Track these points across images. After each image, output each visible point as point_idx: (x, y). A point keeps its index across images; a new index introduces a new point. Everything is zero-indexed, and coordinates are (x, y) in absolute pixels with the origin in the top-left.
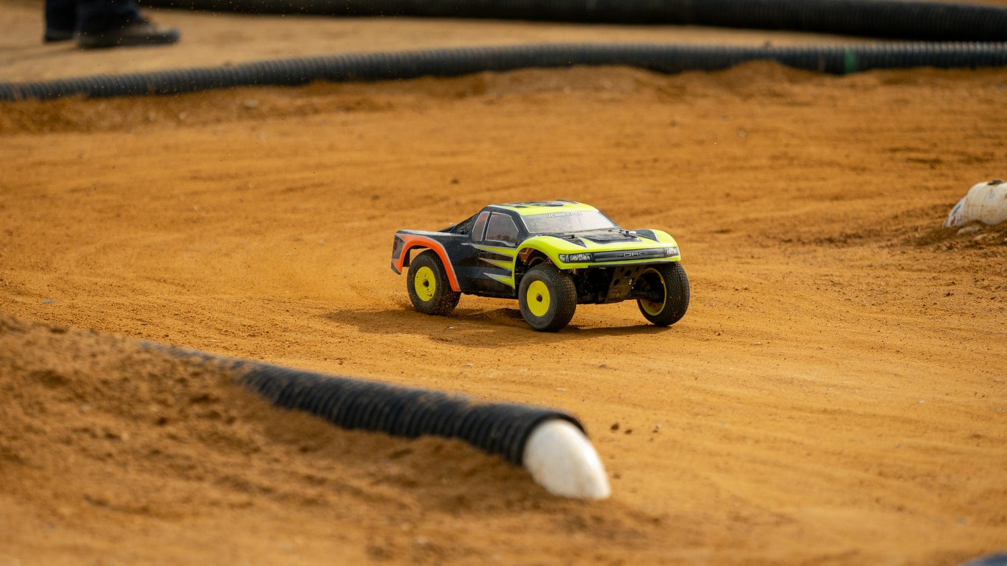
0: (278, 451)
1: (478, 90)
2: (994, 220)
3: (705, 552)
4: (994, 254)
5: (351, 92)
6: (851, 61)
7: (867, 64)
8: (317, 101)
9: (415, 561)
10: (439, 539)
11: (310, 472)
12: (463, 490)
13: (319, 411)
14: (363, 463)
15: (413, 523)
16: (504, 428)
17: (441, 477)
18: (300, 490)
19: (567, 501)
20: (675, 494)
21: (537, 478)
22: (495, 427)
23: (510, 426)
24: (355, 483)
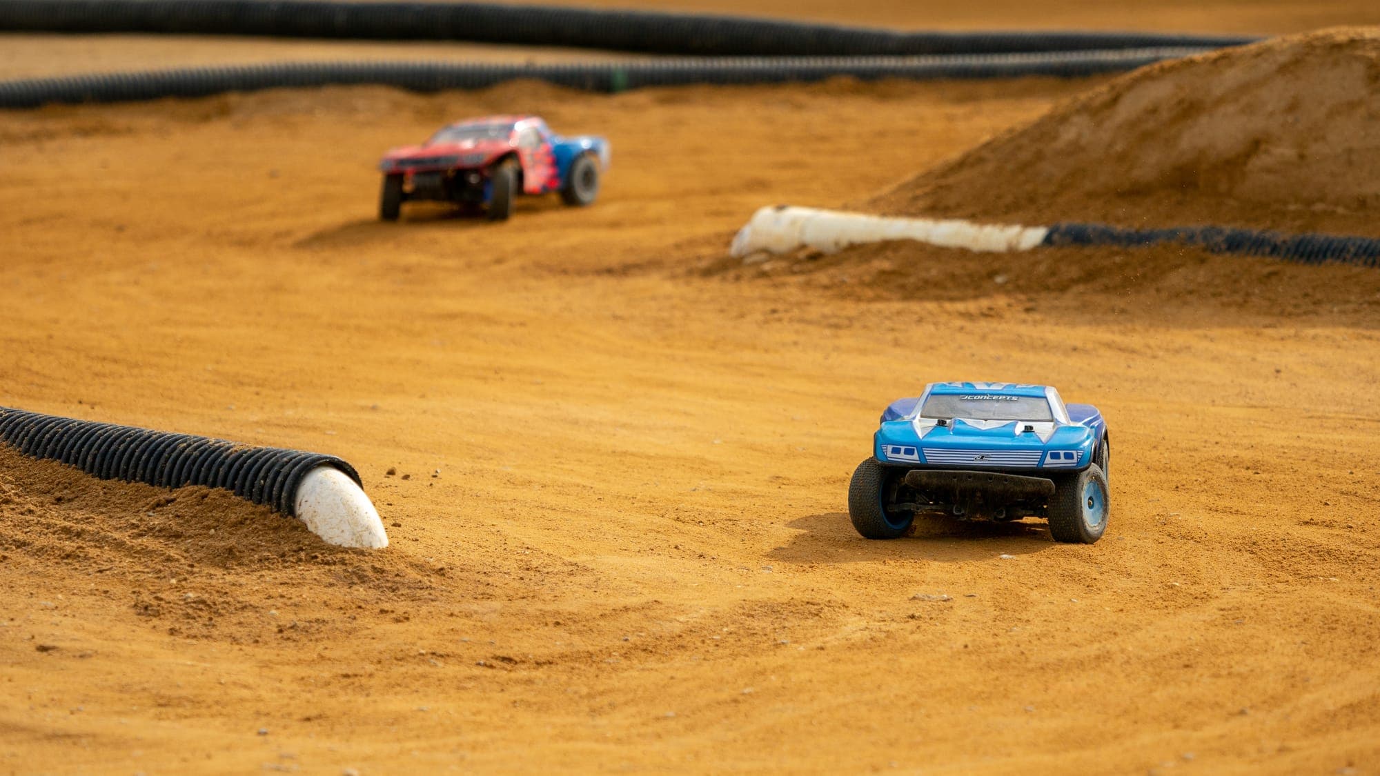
0: (31, 502)
1: (224, 112)
2: (783, 247)
3: (496, 604)
4: (784, 285)
5: (87, 116)
6: (620, 79)
7: (639, 82)
8: (51, 125)
9: (188, 616)
10: (211, 594)
11: (68, 524)
12: (232, 542)
13: (72, 458)
14: (124, 514)
15: (182, 577)
16: (271, 475)
17: (209, 528)
18: (57, 543)
19: (346, 551)
20: (460, 543)
21: (311, 528)
22: (262, 474)
23: (278, 473)
24: (116, 535)
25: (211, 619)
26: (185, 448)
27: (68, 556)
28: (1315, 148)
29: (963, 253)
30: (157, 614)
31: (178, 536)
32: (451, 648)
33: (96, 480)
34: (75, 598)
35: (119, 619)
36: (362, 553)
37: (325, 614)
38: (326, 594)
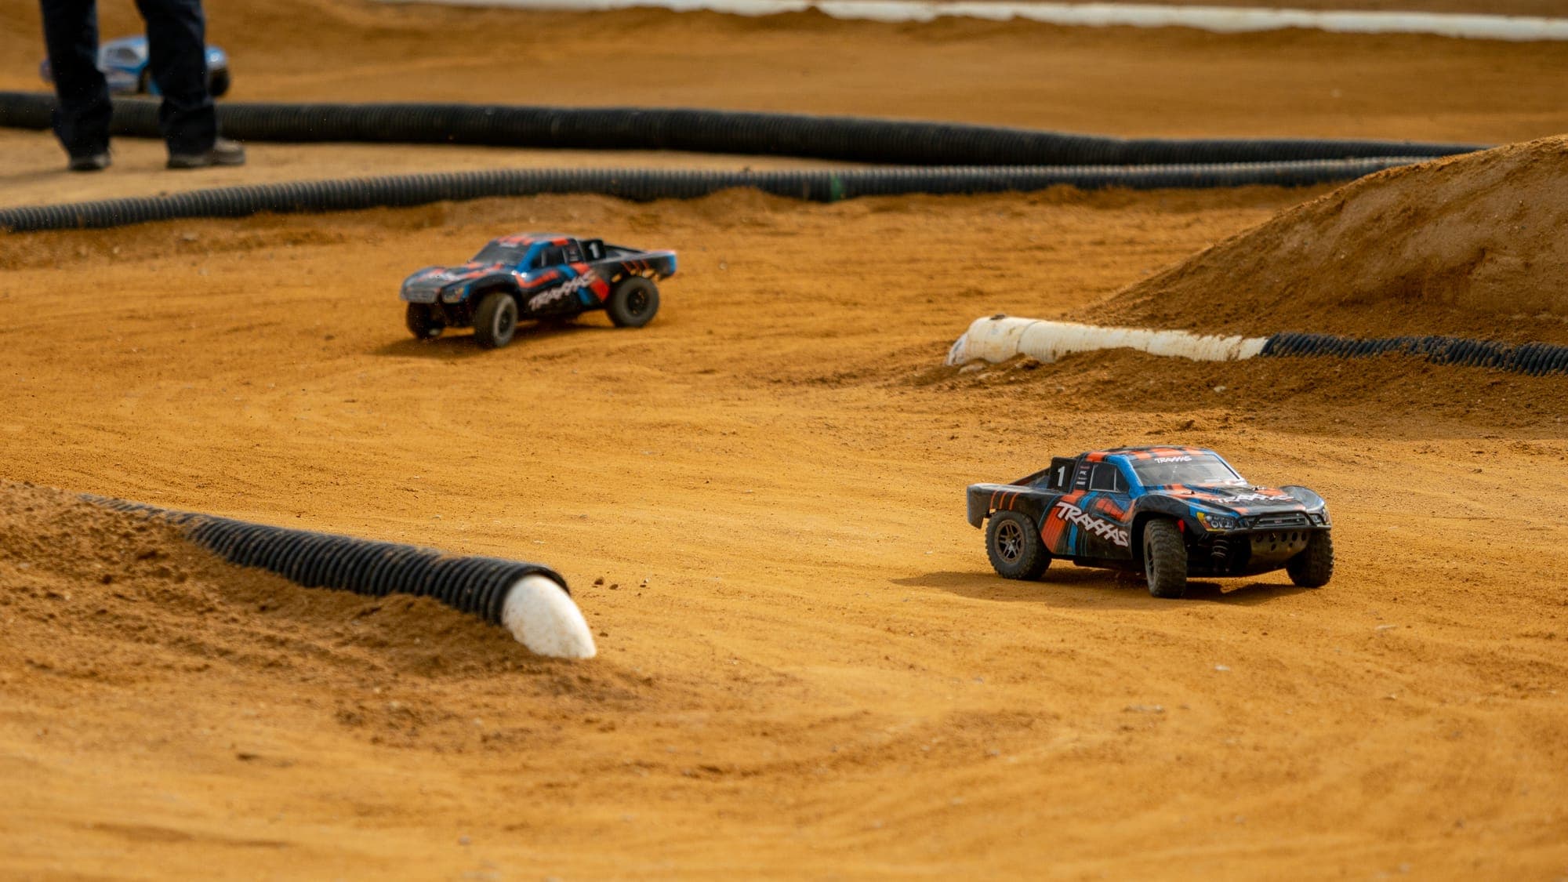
0: (235, 610)
1: (436, 221)
2: (999, 357)
3: (704, 714)
4: (1000, 394)
5: (297, 224)
6: (837, 186)
7: (856, 190)
8: (261, 233)
9: (391, 725)
10: (414, 703)
11: (271, 632)
12: (438, 650)
13: (277, 567)
14: (328, 623)
15: (385, 686)
16: (479, 584)
17: (413, 637)
18: (261, 652)
19: (552, 660)
20: (668, 653)
21: (517, 637)
22: (469, 582)
23: (486, 582)
24: (321, 644)
25: (414, 728)
26: (391, 558)
27: (271, 665)
28: (1540, 257)
29: (1182, 362)
30: (360, 723)
31: (382, 645)
32: (657, 758)
33: (301, 589)
34: (278, 708)
35: (321, 727)
36: (567, 662)
37: (530, 723)
38: (533, 704)
